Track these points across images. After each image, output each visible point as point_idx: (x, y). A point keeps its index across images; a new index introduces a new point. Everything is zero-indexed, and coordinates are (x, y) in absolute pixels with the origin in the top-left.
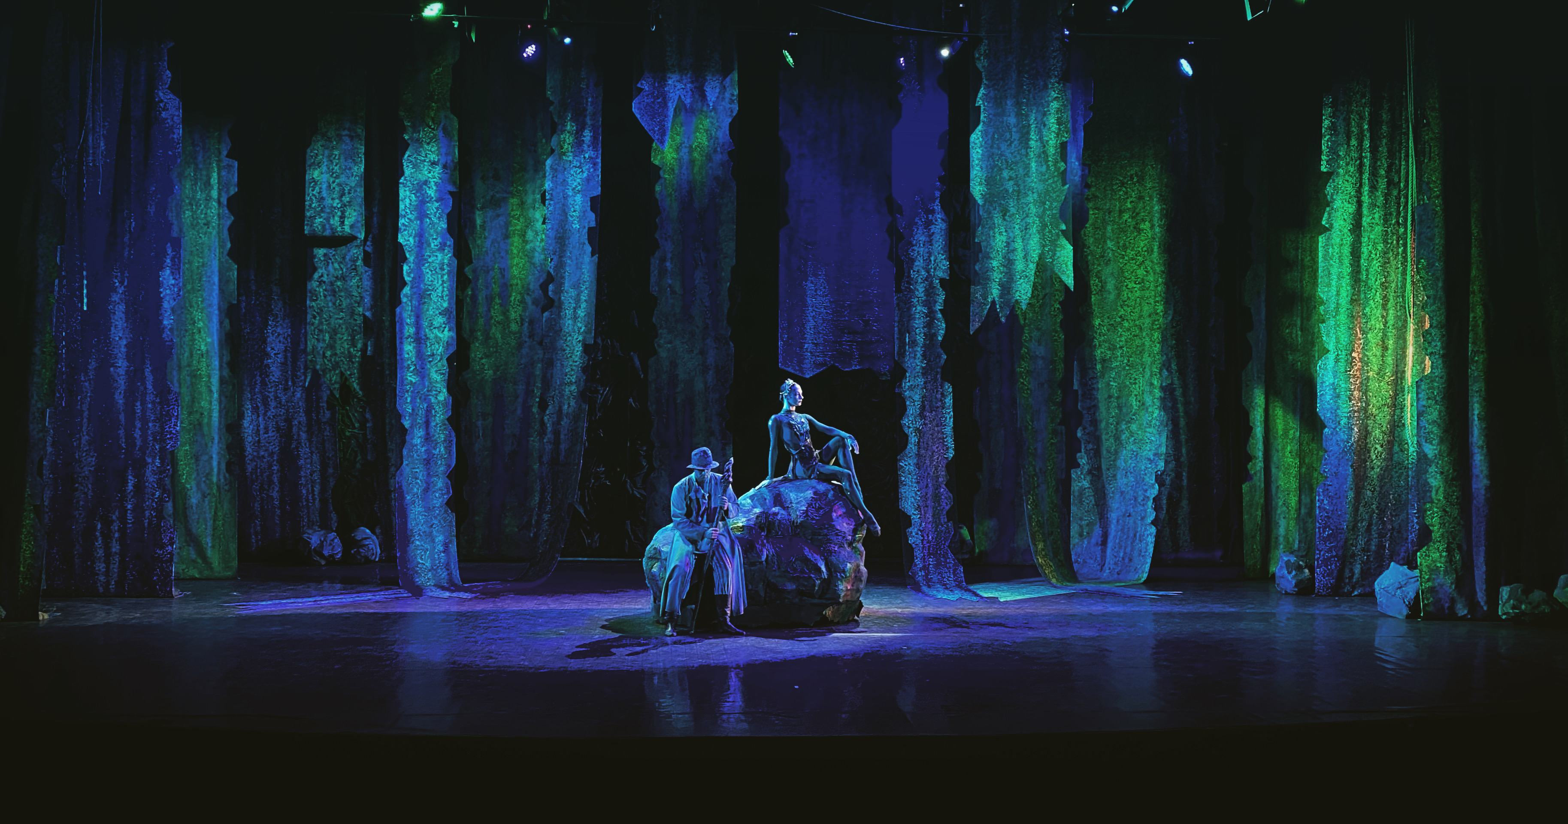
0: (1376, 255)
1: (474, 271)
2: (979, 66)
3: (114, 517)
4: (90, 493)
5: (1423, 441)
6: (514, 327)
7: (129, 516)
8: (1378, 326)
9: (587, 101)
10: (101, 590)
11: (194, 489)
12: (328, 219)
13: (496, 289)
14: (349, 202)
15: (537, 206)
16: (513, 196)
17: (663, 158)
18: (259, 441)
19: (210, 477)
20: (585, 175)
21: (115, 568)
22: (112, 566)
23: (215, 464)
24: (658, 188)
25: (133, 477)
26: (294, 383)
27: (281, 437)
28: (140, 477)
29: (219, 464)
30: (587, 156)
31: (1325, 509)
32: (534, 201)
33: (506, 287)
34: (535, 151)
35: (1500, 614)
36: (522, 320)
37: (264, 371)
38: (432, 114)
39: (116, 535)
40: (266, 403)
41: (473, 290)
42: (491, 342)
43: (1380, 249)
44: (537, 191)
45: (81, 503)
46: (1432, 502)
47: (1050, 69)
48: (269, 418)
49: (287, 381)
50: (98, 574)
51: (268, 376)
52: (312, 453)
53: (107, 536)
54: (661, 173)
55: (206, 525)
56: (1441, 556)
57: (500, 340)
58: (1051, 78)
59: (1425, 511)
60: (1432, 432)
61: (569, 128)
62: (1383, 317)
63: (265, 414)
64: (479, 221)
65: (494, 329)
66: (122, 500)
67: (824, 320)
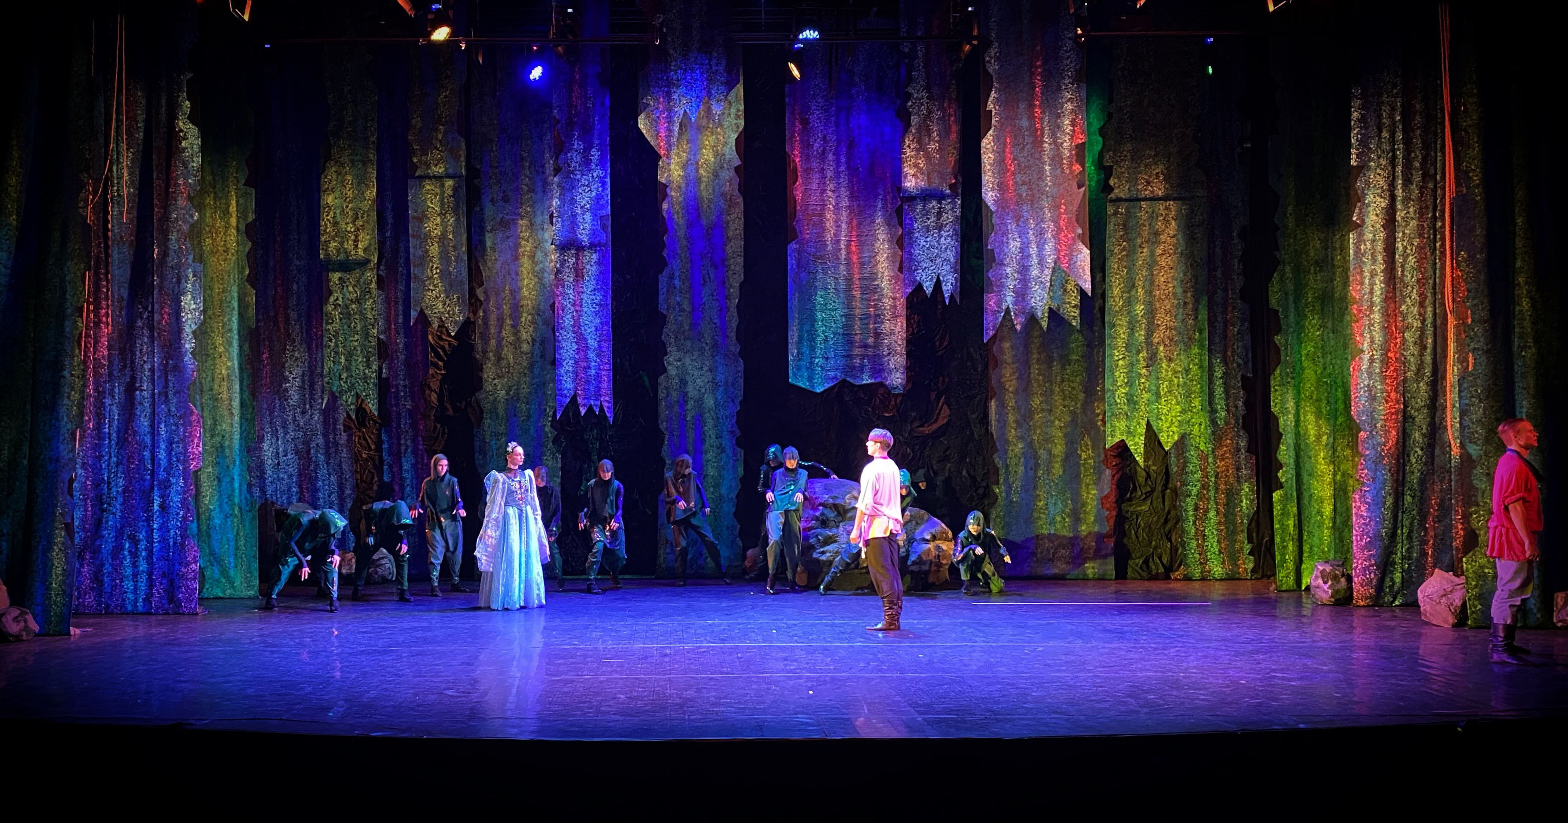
0: (1412, 250)
1: (485, 292)
2: (990, 70)
3: (141, 537)
4: (118, 514)
5: (1467, 441)
6: (525, 347)
7: (155, 536)
8: (1415, 324)
9: (594, 120)
10: (130, 608)
11: (218, 510)
12: (342, 243)
13: (506, 308)
14: (362, 226)
15: (546, 227)
16: (522, 218)
17: (669, 176)
18: (278, 464)
19: (231, 498)
20: (594, 194)
21: (143, 585)
22: (140, 584)
23: (236, 485)
24: (665, 206)
25: (159, 497)
26: (311, 407)
27: (299, 459)
29: (241, 485)
30: (595, 175)
31: (1362, 516)
32: (543, 222)
33: (516, 308)
34: (543, 173)
35: (1555, 621)
36: (533, 340)
37: (283, 395)
38: (440, 137)
39: (144, 554)
40: (284, 427)
41: (484, 312)
42: (504, 363)
43: (1416, 244)
44: (545, 212)
45: (110, 523)
46: (1477, 505)
47: (1063, 70)
48: (288, 441)
49: (305, 404)
50: (126, 592)
51: (286, 400)
52: (329, 475)
53: (134, 555)
54: (668, 190)
55: (229, 545)
57: (511, 361)
58: (1065, 79)
59: (1472, 514)
60: (1477, 432)
61: (576, 146)
62: (1420, 314)
63: (284, 437)
64: (489, 243)
65: (506, 349)
66: (149, 520)
67: (835, 334)
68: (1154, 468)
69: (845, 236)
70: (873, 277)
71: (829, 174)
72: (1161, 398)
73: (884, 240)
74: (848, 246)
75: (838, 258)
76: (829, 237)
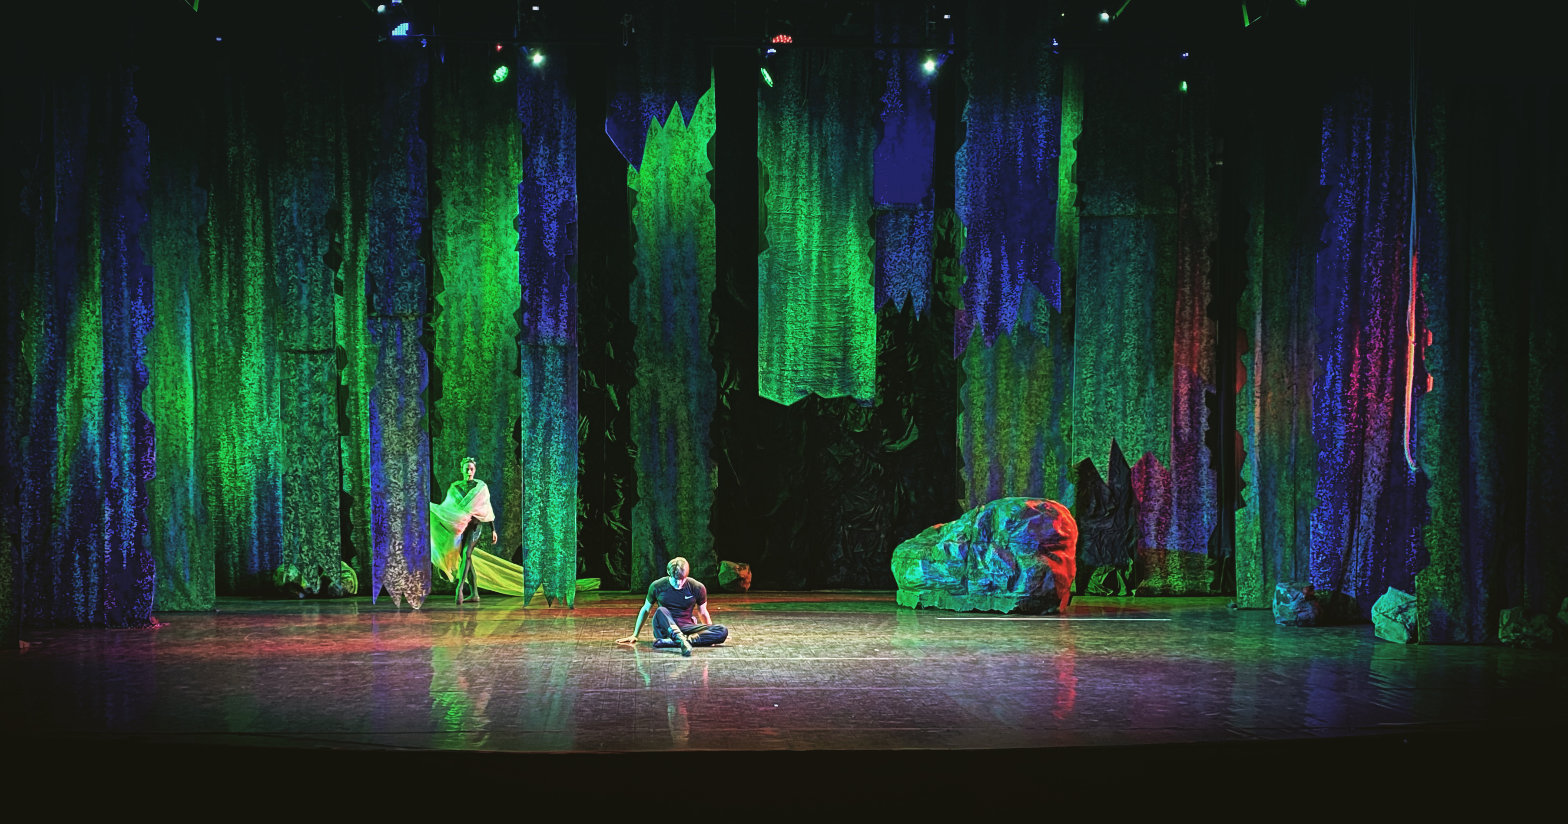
0: (1376, 271)
1: (446, 299)
2: (965, 79)
3: (92, 548)
4: (68, 525)
5: (1423, 461)
6: (487, 356)
7: (107, 547)
8: (1377, 346)
9: (560, 125)
10: (81, 621)
11: (172, 521)
12: (300, 249)
13: (469, 318)
14: (321, 231)
15: (509, 232)
16: (485, 221)
17: (639, 182)
18: (236, 472)
19: (186, 509)
20: (560, 201)
21: (94, 598)
22: (90, 597)
23: (191, 496)
24: (635, 213)
25: (110, 507)
26: (269, 414)
27: (257, 467)
28: (116, 506)
29: (195, 496)
30: (561, 181)
31: (1319, 534)
32: (507, 227)
33: (478, 315)
34: (507, 175)
35: (1500, 637)
36: (496, 349)
37: (239, 401)
38: (401, 139)
39: (95, 565)
40: (241, 434)
41: (445, 317)
42: (465, 371)
43: (1381, 265)
44: (509, 216)
45: (59, 534)
46: (1431, 524)
47: (1038, 82)
48: (245, 448)
49: (262, 412)
50: (77, 605)
51: (243, 406)
53: (85, 566)
54: (638, 197)
55: (184, 558)
56: (1439, 579)
57: (473, 370)
58: (1039, 92)
59: (1425, 532)
60: (1432, 452)
61: (541, 151)
62: (1382, 336)
63: (241, 445)
64: (450, 248)
65: (467, 357)
66: (100, 530)
67: (804, 346)
68: (1119, 486)
69: (818, 247)
70: (844, 289)
71: (802, 182)
72: (1126, 416)
73: (855, 252)
74: (820, 257)
75: (809, 270)
76: (800, 246)
